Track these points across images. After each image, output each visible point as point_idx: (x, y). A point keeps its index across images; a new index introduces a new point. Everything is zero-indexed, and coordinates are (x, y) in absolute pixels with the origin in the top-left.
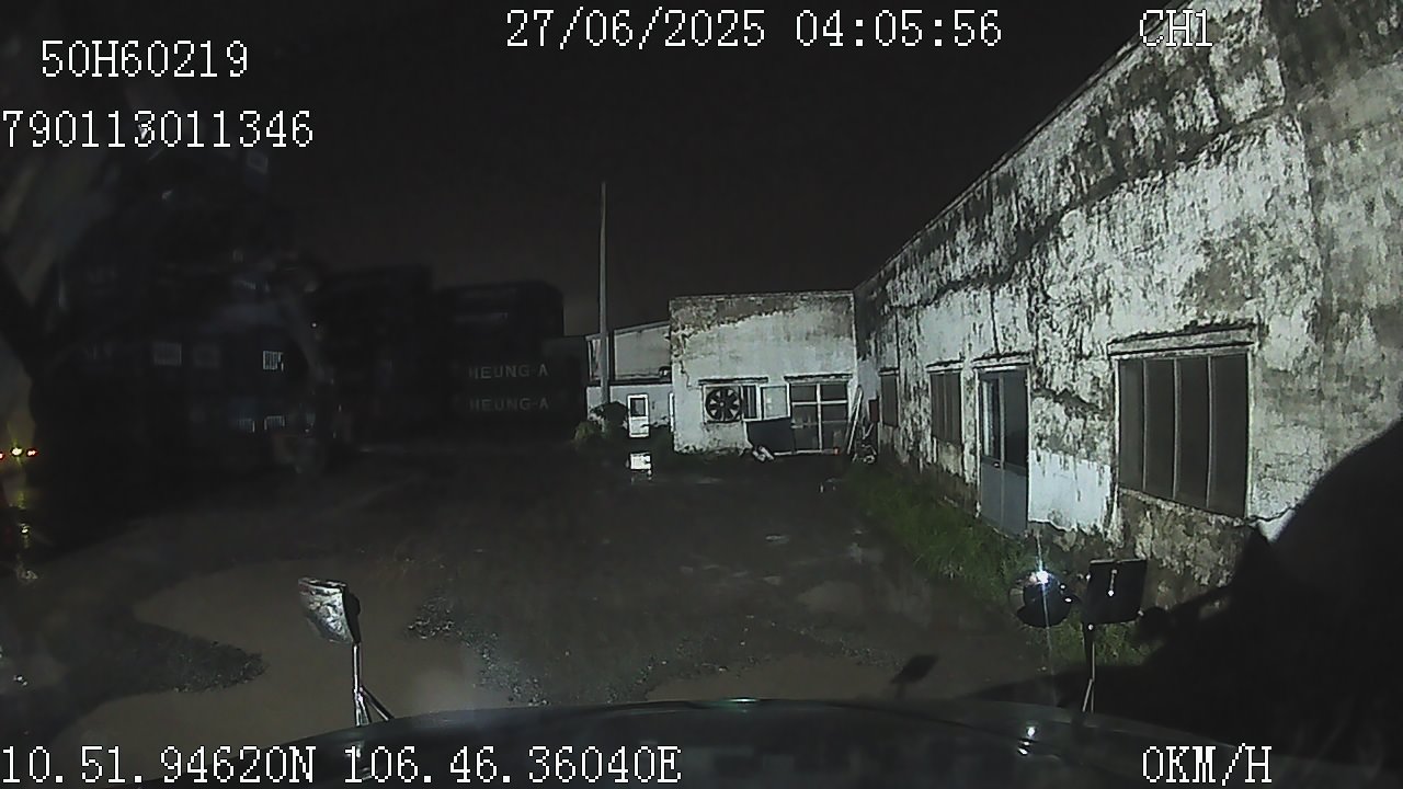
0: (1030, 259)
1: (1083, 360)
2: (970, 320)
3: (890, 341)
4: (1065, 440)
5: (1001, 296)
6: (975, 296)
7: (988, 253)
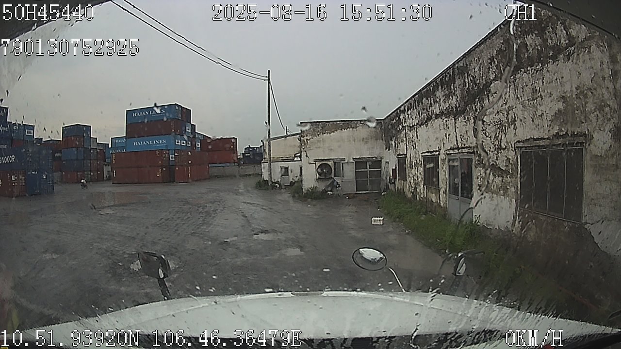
0: (474, 104)
1: (502, 150)
2: (443, 132)
3: (402, 142)
4: (492, 187)
5: (460, 121)
6: (446, 121)
7: (453, 101)
